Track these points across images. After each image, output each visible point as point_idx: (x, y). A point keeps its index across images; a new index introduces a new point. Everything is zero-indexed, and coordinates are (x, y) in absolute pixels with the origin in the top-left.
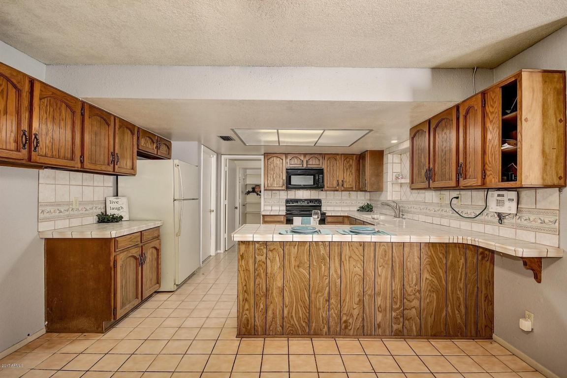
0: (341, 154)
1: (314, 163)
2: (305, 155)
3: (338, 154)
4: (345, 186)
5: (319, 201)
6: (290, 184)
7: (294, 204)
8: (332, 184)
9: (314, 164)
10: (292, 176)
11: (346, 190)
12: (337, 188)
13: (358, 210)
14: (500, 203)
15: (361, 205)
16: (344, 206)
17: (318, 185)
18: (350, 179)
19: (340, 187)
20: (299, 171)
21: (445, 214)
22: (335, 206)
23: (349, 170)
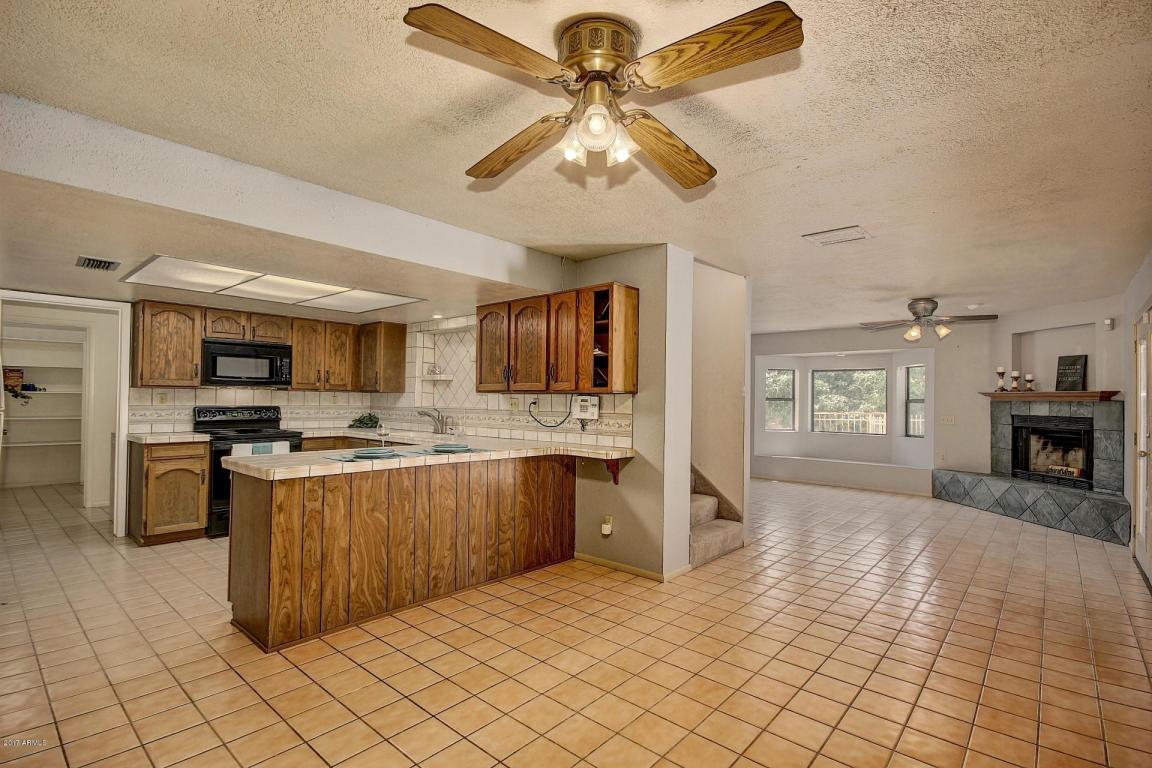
0: (326, 322)
1: (269, 334)
2: (250, 315)
3: (318, 321)
4: (332, 381)
5: (276, 409)
6: (214, 374)
7: (218, 418)
8: (307, 378)
9: (267, 335)
10: (219, 359)
11: (334, 389)
12: (318, 384)
13: (350, 426)
14: (583, 409)
15: (357, 417)
16: (323, 419)
17: (278, 379)
18: (341, 369)
19: (323, 384)
20: (238, 348)
21: (517, 424)
22: (308, 419)
23: (338, 353)
